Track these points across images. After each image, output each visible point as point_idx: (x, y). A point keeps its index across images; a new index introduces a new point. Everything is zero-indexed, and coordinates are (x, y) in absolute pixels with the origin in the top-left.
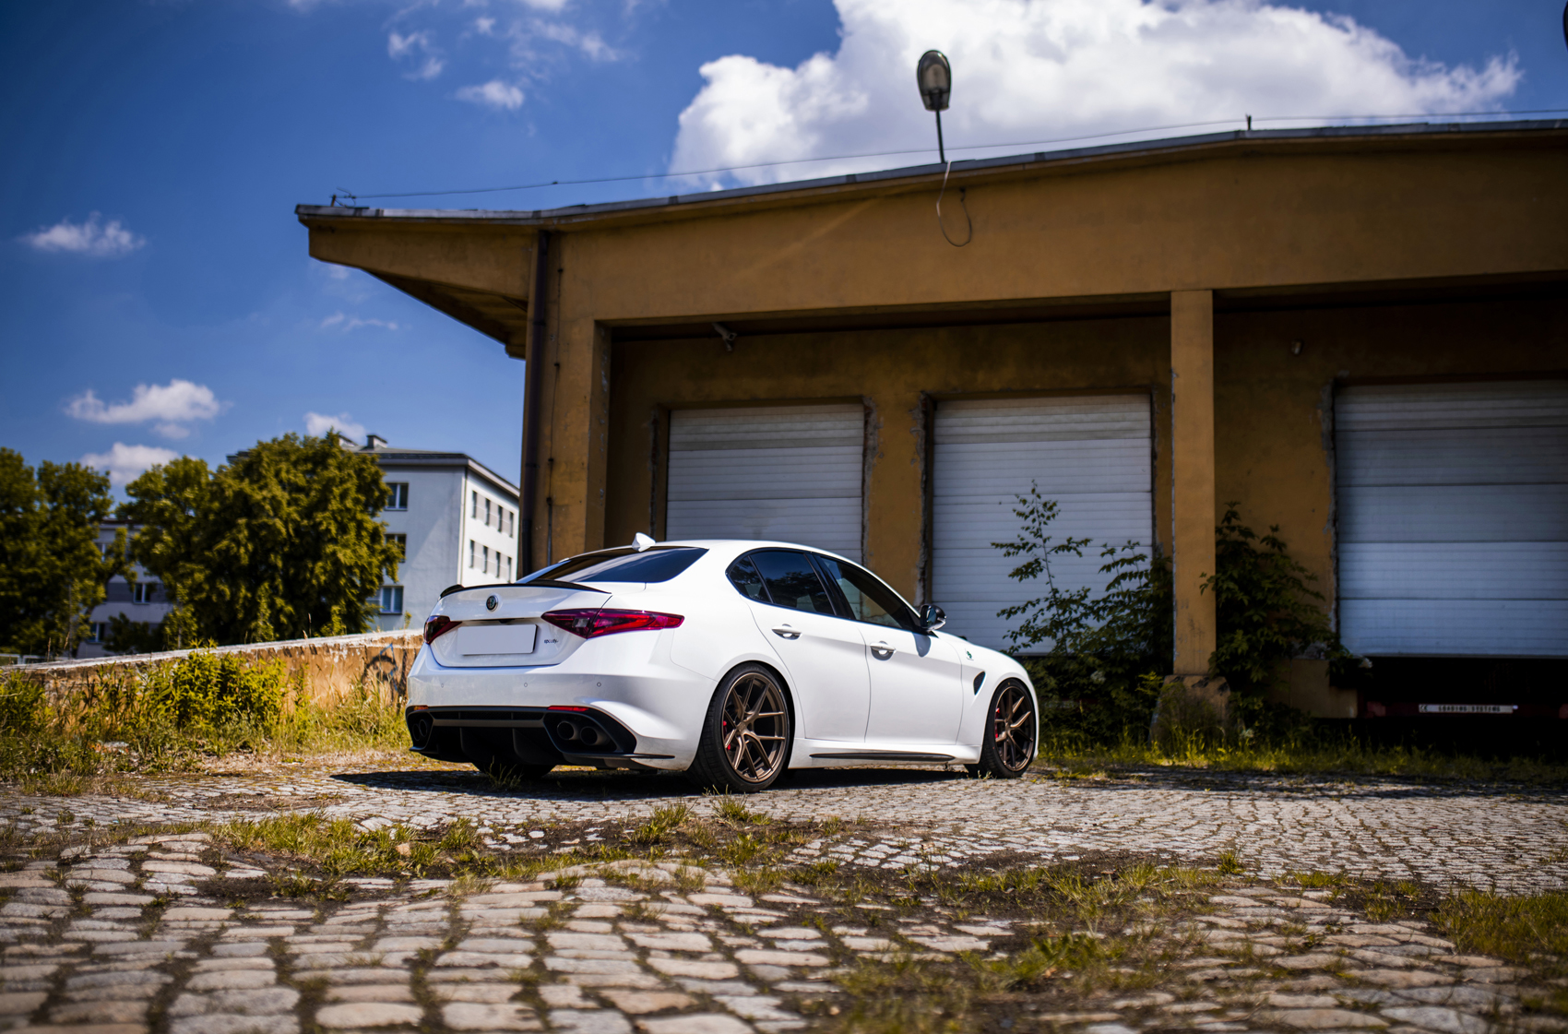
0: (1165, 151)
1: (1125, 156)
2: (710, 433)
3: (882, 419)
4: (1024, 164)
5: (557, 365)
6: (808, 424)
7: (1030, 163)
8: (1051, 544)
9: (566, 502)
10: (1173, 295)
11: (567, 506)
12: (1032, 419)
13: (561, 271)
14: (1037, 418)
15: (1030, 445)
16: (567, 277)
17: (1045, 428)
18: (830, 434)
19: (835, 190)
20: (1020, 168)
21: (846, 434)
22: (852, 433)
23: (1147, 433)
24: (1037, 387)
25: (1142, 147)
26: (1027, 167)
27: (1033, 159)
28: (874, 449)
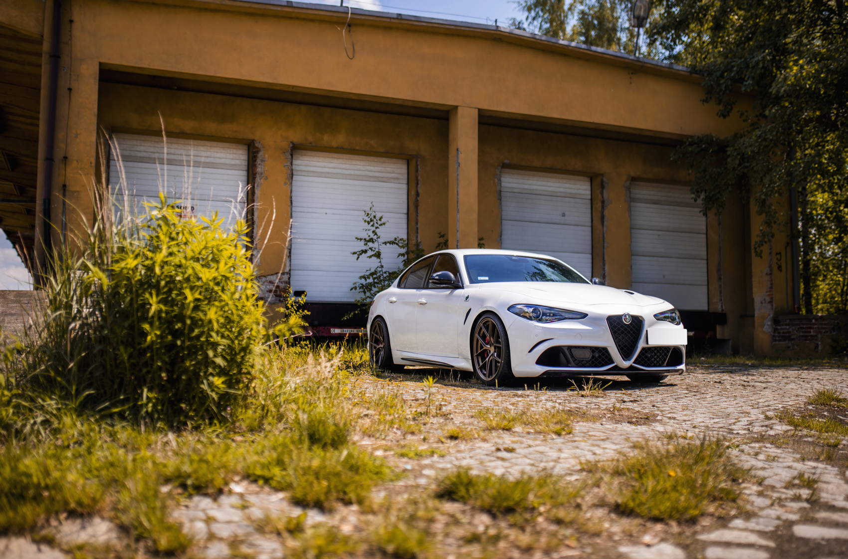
0: (463, 28)
1: (443, 26)
2: (140, 151)
3: (266, 156)
4: (390, 18)
5: (70, 90)
6: (209, 153)
7: (394, 18)
8: (381, 240)
9: (78, 189)
10: (459, 108)
11: (78, 192)
12: (344, 166)
13: (71, 21)
14: (347, 166)
15: (344, 181)
16: (76, 26)
17: (352, 172)
18: (223, 161)
19: (279, 9)
20: (388, 20)
21: (233, 162)
22: (238, 162)
23: (405, 181)
24: (357, 148)
25: (452, 23)
26: (392, 20)
27: (395, 16)
28: (261, 174)
